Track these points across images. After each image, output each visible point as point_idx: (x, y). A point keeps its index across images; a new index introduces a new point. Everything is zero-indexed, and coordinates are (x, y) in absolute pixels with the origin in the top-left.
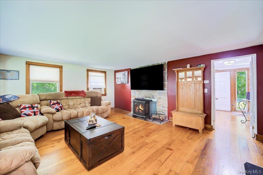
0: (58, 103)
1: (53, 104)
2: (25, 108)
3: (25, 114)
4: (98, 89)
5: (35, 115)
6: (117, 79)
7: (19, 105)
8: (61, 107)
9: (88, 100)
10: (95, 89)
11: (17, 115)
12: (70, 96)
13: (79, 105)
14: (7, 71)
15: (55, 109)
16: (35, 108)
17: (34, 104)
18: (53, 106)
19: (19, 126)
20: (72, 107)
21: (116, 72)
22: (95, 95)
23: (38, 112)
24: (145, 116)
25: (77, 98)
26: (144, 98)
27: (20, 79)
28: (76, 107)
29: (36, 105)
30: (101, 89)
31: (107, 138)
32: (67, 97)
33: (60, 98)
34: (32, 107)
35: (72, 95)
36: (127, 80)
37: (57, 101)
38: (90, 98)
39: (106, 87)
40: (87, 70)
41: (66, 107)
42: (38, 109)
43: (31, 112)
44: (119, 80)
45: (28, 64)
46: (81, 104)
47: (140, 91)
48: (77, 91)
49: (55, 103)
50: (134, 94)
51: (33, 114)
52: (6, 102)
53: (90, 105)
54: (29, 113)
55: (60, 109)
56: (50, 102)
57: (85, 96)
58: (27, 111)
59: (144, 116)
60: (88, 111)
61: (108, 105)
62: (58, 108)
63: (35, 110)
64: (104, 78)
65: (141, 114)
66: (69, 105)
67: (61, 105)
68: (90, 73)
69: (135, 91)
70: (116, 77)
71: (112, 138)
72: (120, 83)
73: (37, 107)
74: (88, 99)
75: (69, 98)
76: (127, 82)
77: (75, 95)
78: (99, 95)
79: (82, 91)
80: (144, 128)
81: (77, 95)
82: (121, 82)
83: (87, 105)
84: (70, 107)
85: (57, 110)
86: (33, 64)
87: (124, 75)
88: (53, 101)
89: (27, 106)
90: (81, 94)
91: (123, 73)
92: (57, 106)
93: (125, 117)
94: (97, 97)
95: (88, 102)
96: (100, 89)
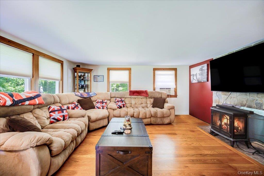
0: (122, 101)
1: (117, 102)
2: (98, 102)
3: (97, 107)
4: (165, 90)
5: (103, 108)
6: (192, 77)
7: (96, 100)
8: (124, 105)
9: (150, 101)
10: (162, 89)
11: (92, 107)
12: (133, 95)
13: (140, 105)
14: (98, 76)
15: (118, 106)
16: (104, 103)
17: (105, 100)
18: (117, 103)
19: (81, 115)
20: (134, 106)
21: (191, 67)
22: (160, 96)
23: (105, 106)
24: (233, 138)
25: (139, 98)
26: (237, 107)
27: (104, 81)
28: (137, 107)
29: (106, 101)
30: (170, 89)
31: (121, 153)
32: (131, 96)
33: (125, 97)
34: (102, 102)
35: (135, 94)
36: (206, 76)
37: (121, 100)
38: (153, 99)
39: (176, 87)
40: (154, 69)
41: (128, 105)
42: (106, 104)
43: (101, 106)
44: (195, 78)
45: (109, 69)
46: (142, 104)
47: (228, 93)
48: (140, 91)
49: (119, 100)
50: (217, 98)
51: (102, 108)
52: (89, 97)
53: (152, 106)
54: (99, 107)
55: (123, 106)
56: (116, 99)
57: (147, 97)
58: (99, 105)
59: (231, 137)
60: (144, 113)
61: (171, 109)
62: (121, 105)
63: (104, 104)
64: (173, 77)
65: (225, 134)
66: (131, 103)
67: (124, 103)
68: (157, 72)
69: (220, 93)
70: (191, 74)
71: (129, 156)
72: (196, 82)
73: (106, 103)
74: (151, 99)
75: (132, 97)
76: (205, 80)
77: (137, 94)
78: (164, 96)
79: (145, 91)
80: (218, 160)
81: (139, 95)
82: (198, 80)
83: (149, 105)
84: (132, 106)
85: (119, 107)
86: (111, 69)
87: (201, 70)
88: (117, 99)
89: (100, 101)
90: (144, 94)
91: (200, 67)
92: (120, 104)
93: (195, 130)
94: (161, 98)
95: (150, 103)
96: (168, 89)
